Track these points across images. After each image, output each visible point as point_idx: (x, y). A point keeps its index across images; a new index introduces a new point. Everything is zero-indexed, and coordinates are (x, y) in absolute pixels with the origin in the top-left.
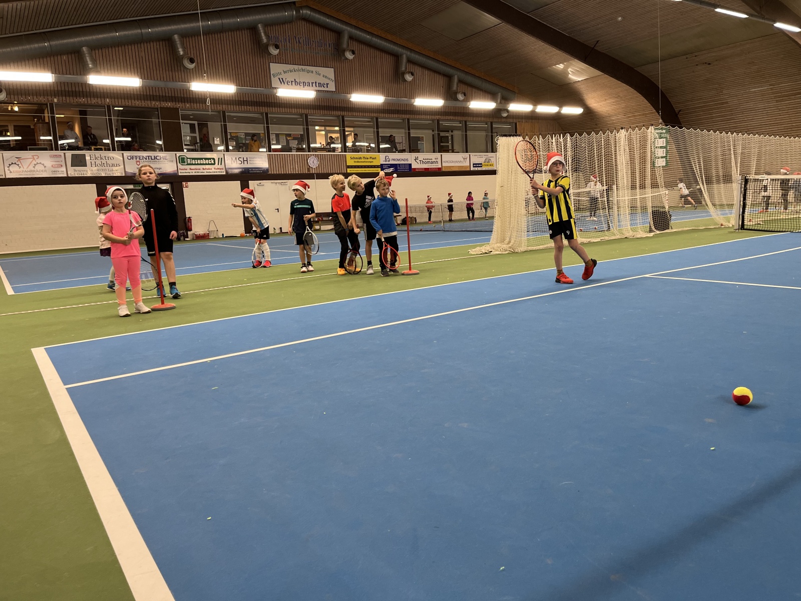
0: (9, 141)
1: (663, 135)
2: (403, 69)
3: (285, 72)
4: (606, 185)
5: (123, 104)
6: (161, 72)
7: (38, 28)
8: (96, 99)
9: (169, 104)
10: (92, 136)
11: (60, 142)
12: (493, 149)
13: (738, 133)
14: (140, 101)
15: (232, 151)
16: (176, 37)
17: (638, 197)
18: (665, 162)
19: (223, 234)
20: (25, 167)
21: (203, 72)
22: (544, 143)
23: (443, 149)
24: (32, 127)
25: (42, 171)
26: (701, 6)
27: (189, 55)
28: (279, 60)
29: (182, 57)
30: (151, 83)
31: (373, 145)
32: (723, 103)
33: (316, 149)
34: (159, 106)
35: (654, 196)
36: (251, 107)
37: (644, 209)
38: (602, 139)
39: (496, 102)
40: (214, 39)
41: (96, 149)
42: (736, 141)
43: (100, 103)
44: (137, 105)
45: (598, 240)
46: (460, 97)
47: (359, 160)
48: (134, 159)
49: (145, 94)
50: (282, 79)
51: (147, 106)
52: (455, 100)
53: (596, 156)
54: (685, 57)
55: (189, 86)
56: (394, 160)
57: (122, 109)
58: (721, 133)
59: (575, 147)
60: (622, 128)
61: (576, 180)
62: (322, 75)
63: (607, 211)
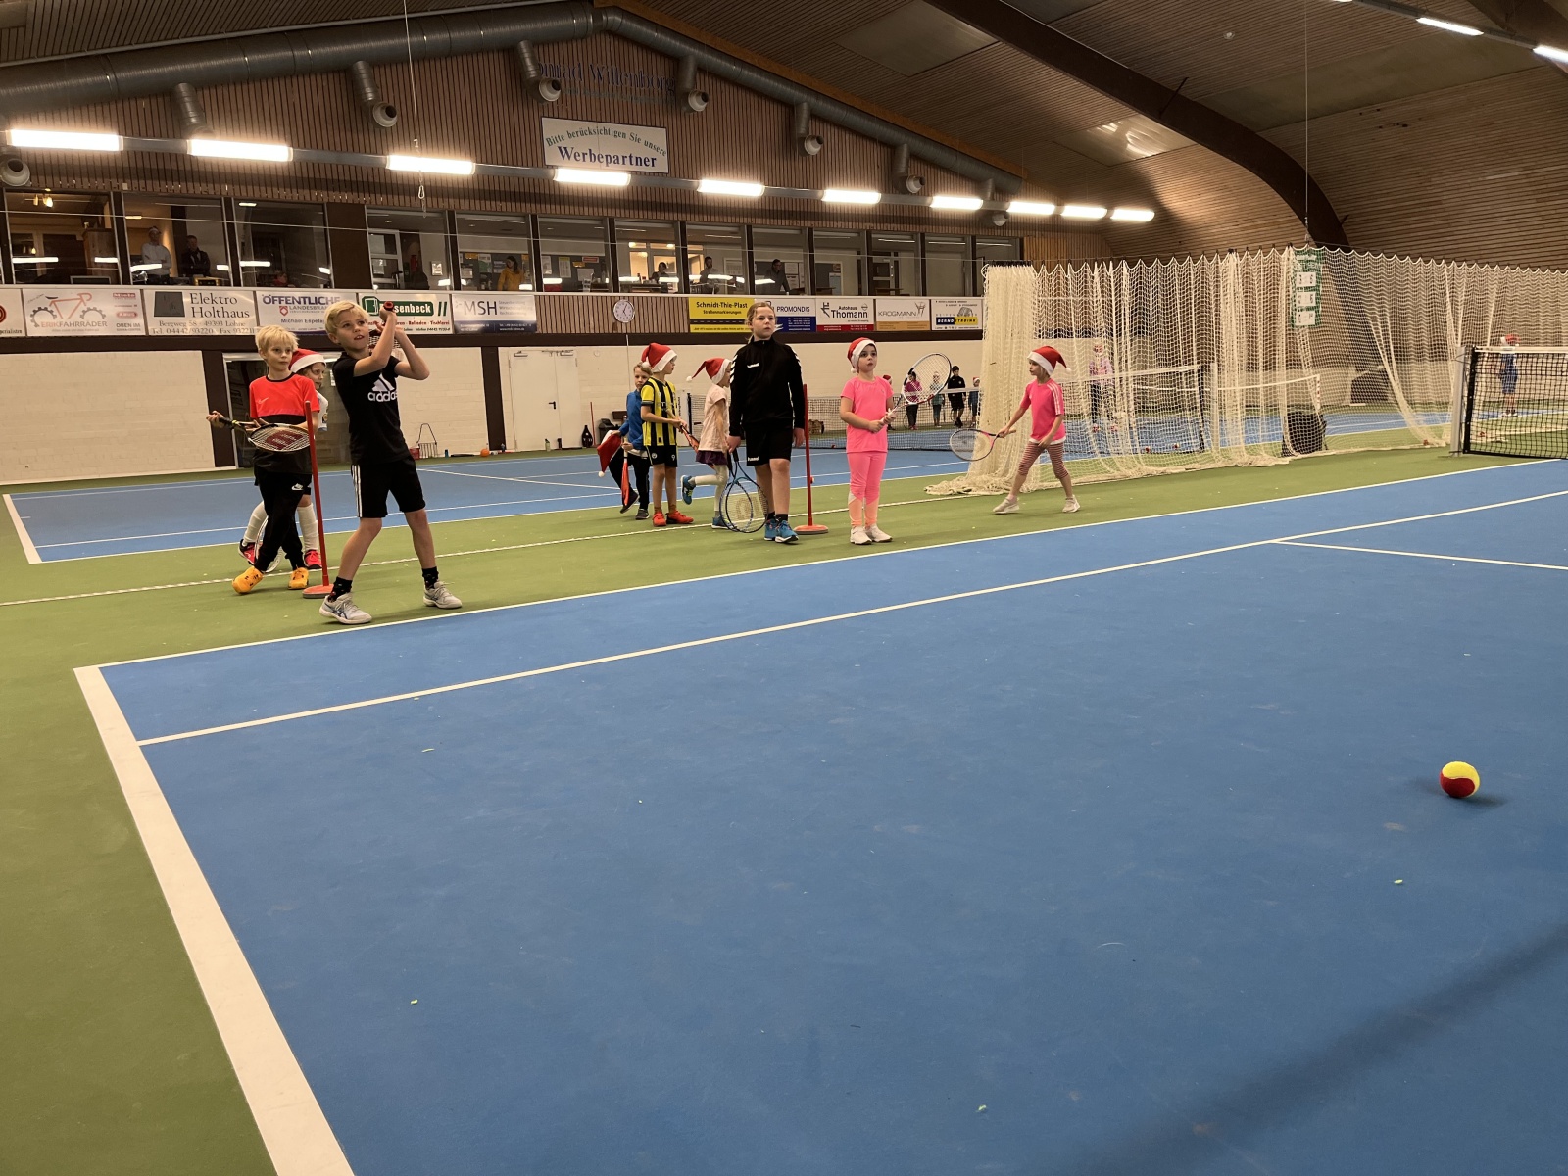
0: (34, 265)
1: (1311, 265)
2: (802, 131)
3: (570, 136)
4: (1198, 363)
5: (257, 196)
6: (331, 133)
7: (92, 47)
8: (204, 185)
9: (346, 197)
10: (199, 255)
11: (134, 269)
12: (977, 290)
13: (1459, 261)
14: (289, 190)
15: (468, 288)
16: (360, 64)
17: (1261, 386)
18: (1314, 318)
19: (446, 451)
20: (65, 316)
21: (412, 133)
22: (1076, 278)
23: (878, 289)
24: (79, 238)
25: (98, 324)
26: (1387, 11)
27: (386, 101)
28: (560, 112)
29: (372, 106)
30: (313, 155)
31: (741, 280)
32: (1429, 204)
33: (629, 287)
34: (326, 200)
35: (1291, 384)
36: (503, 203)
37: (1271, 410)
38: (1192, 272)
39: (983, 197)
40: (433, 69)
41: (203, 283)
42: (1454, 278)
43: (211, 192)
44: (282, 198)
45: (1181, 469)
46: (913, 186)
47: (714, 309)
48: (277, 302)
49: (299, 175)
50: (565, 148)
51: (302, 198)
52: (903, 193)
53: (1179, 305)
54: (1358, 111)
55: (384, 161)
56: (782, 309)
57: (254, 205)
58: (1427, 262)
59: (1138, 288)
60: (1231, 251)
61: (1139, 352)
62: (642, 142)
63: (1199, 413)
